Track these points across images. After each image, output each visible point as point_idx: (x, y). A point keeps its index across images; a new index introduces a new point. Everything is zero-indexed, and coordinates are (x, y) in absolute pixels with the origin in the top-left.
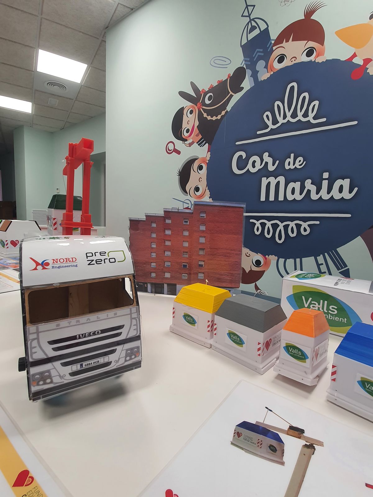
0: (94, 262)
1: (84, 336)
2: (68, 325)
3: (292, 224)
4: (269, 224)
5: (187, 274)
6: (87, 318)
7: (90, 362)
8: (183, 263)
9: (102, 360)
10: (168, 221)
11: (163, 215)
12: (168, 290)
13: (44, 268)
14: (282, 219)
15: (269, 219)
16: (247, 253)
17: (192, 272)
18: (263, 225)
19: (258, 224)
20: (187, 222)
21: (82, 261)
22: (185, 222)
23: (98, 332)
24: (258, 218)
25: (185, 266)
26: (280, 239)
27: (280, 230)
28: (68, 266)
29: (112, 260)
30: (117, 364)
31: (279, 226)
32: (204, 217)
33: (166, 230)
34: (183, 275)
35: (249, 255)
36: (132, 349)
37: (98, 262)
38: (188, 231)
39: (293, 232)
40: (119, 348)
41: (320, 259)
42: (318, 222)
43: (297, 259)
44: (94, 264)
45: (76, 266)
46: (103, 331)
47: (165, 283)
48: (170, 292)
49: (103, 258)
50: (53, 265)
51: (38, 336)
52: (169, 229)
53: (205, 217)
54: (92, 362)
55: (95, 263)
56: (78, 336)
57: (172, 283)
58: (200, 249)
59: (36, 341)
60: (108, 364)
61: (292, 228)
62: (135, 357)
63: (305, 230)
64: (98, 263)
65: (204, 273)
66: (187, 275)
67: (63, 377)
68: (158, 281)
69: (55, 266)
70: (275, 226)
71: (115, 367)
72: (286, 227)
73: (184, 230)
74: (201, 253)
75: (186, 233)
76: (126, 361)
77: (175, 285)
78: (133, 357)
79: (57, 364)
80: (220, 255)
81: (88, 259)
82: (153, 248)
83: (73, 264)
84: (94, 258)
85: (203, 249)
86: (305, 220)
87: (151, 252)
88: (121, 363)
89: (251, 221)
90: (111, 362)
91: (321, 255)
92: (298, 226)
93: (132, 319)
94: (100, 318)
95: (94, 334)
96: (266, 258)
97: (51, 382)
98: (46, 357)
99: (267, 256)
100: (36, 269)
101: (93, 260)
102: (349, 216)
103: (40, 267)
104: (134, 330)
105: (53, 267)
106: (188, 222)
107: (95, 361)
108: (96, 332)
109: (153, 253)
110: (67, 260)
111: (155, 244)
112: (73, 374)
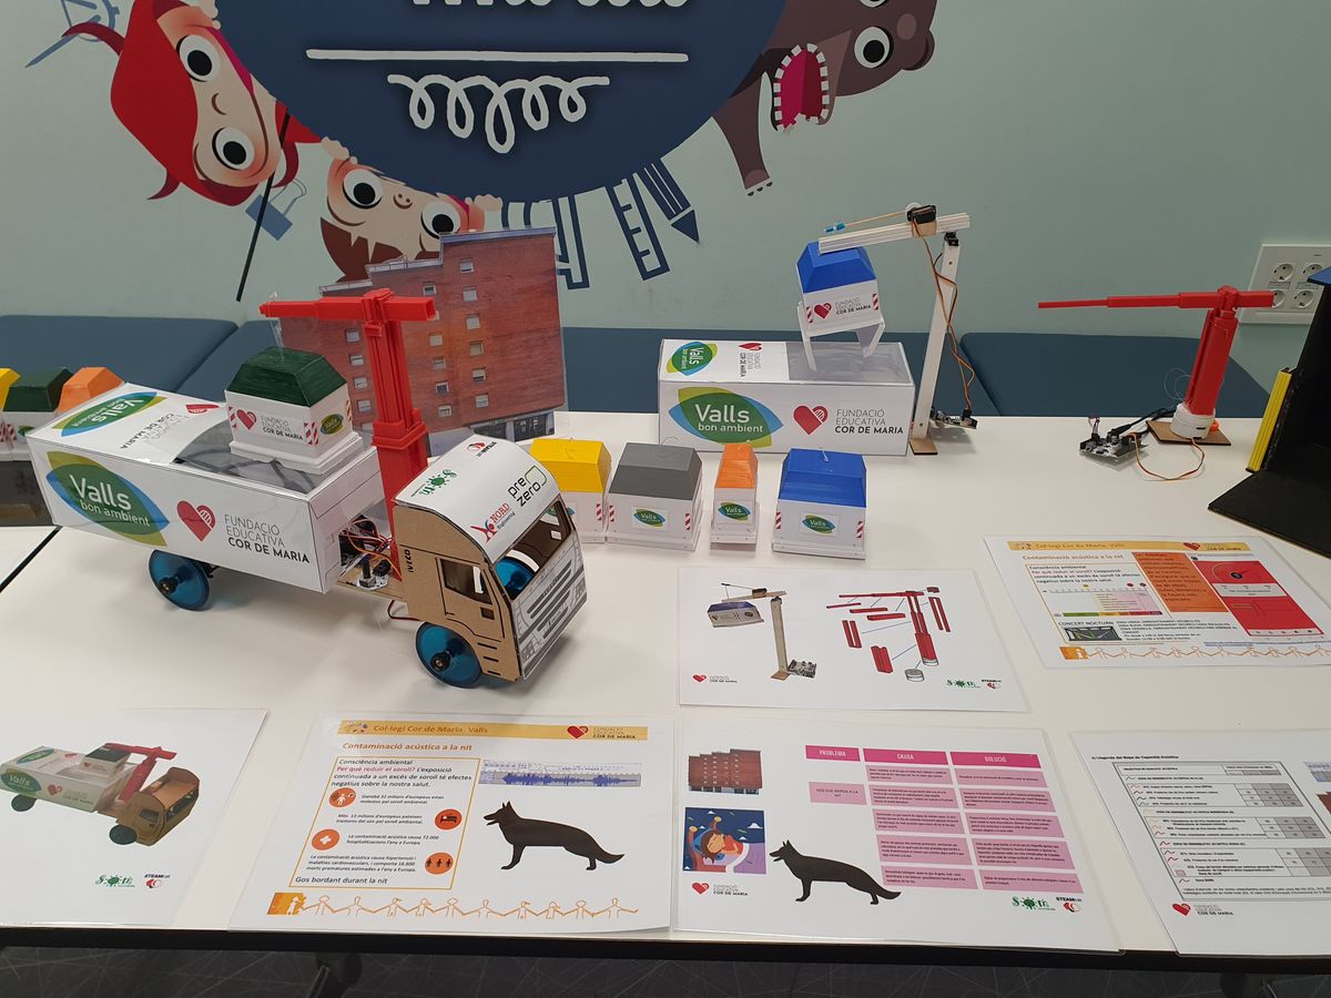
0: (524, 500)
1: (548, 590)
2: (536, 585)
3: (532, 88)
4: (457, 90)
5: (450, 404)
7: (555, 616)
8: (435, 381)
9: (561, 609)
14: (500, 73)
15: (458, 71)
16: (400, 196)
17: (460, 398)
18: (439, 94)
19: (419, 90)
20: (432, 288)
21: (514, 505)
22: (427, 289)
24: (416, 69)
25: (441, 389)
26: (501, 138)
27: (498, 111)
29: (536, 487)
31: (489, 95)
34: (441, 408)
35: (408, 201)
36: (580, 584)
37: (526, 495)
38: (437, 308)
39: (537, 114)
41: (623, 192)
42: (605, 81)
43: (560, 200)
44: (526, 502)
45: (514, 514)
46: (559, 576)
49: (526, 488)
50: (497, 525)
51: (520, 609)
53: (472, 270)
56: (544, 593)
58: (471, 344)
59: (520, 615)
60: (566, 610)
61: (534, 102)
63: (573, 107)
64: (527, 498)
65: (487, 393)
66: (449, 407)
67: (539, 642)
70: (479, 97)
71: (571, 611)
72: (515, 98)
74: (475, 351)
76: (577, 599)
78: (581, 592)
79: (535, 631)
81: (516, 499)
82: (358, 367)
83: (510, 513)
84: (520, 493)
85: (477, 343)
86: (569, 72)
87: (353, 377)
88: (573, 605)
89: (393, 79)
90: (567, 607)
91: (625, 181)
92: (552, 94)
93: (574, 551)
94: (555, 564)
95: (554, 583)
96: (466, 208)
97: (534, 652)
98: (528, 629)
99: (468, 201)
101: (521, 497)
102: (683, 58)
104: (578, 563)
105: (498, 527)
106: (434, 287)
107: (557, 613)
108: (555, 581)
110: (501, 510)
112: (546, 635)
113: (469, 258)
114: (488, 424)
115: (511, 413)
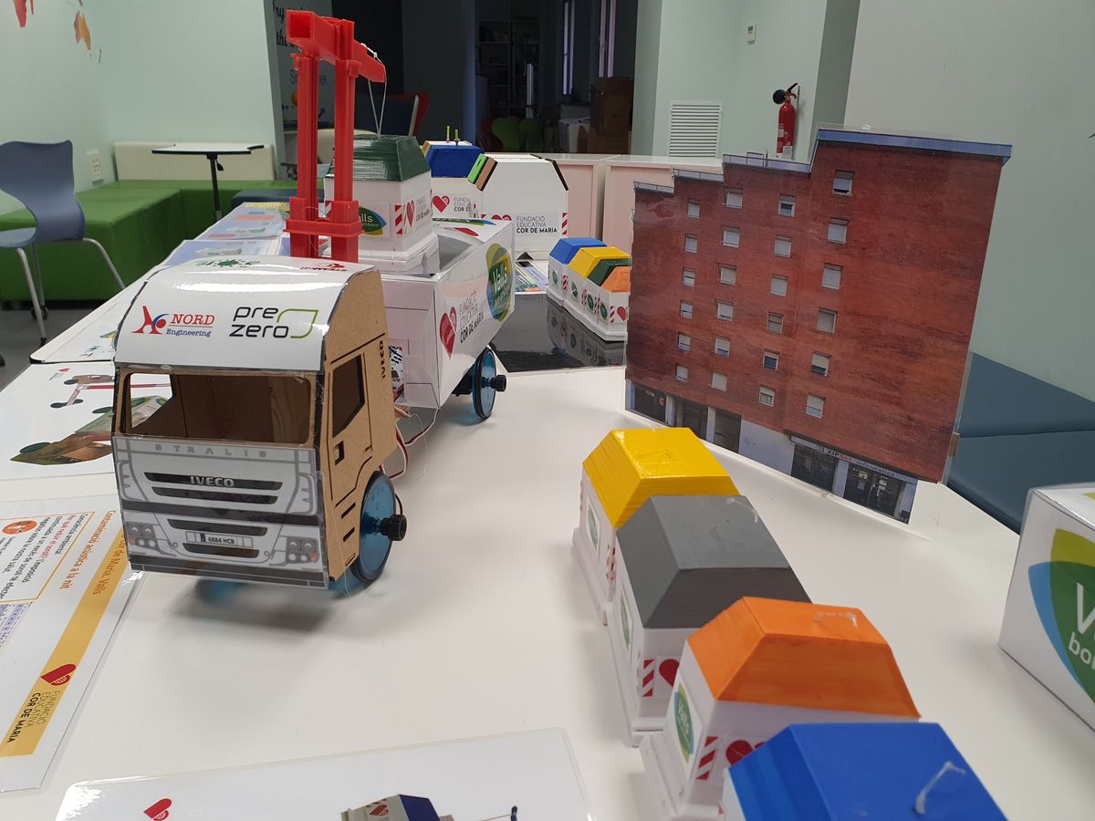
0: (243, 331)
1: (203, 481)
2: (174, 451)
5: (774, 390)
6: (206, 447)
7: (218, 537)
8: (766, 350)
9: (241, 541)
10: (734, 201)
11: (721, 179)
12: (718, 432)
13: (154, 331)
17: (788, 388)
20: (789, 207)
22: (784, 206)
23: (229, 482)
25: (770, 362)
28: (193, 333)
29: (281, 332)
30: (270, 561)
32: (846, 192)
33: (725, 232)
34: (763, 390)
36: (301, 541)
37: (252, 331)
38: (791, 239)
40: (272, 528)
44: (242, 336)
45: (208, 335)
46: (239, 483)
47: (712, 407)
48: (722, 438)
49: (263, 323)
50: (170, 328)
51: (130, 457)
52: (733, 229)
53: (849, 194)
54: (223, 539)
55: (245, 335)
56: (192, 478)
57: (730, 410)
58: (822, 310)
59: (128, 465)
60: (251, 553)
62: (309, 560)
64: (250, 333)
65: (824, 399)
66: (772, 394)
67: (173, 545)
68: (694, 396)
69: (173, 328)
71: (266, 565)
73: (779, 236)
74: (823, 325)
75: (783, 249)
76: (288, 561)
77: (738, 419)
78: (304, 558)
79: (163, 519)
80: (885, 346)
81: (235, 323)
82: (687, 288)
83: (203, 330)
84: (247, 322)
85: (831, 313)
87: (681, 301)
88: (278, 560)
90: (258, 551)
93: (298, 474)
94: (230, 454)
95: (221, 483)
97: (157, 548)
98: (144, 500)
100: (141, 331)
101: (243, 326)
103: (148, 328)
104: (304, 500)
105: (169, 330)
106: (793, 208)
107: (228, 538)
108: (226, 481)
109: (687, 303)
110: (198, 318)
111: (692, 275)
112: (191, 547)
113: (848, 172)
114: (814, 446)
115: (848, 448)
